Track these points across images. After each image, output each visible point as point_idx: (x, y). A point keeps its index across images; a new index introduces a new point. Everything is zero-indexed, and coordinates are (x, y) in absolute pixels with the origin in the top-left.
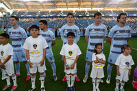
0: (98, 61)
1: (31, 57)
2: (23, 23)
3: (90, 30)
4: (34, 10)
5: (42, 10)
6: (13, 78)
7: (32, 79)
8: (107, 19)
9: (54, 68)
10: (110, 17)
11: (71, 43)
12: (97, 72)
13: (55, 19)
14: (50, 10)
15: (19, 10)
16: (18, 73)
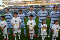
0: (44, 28)
1: (14, 26)
2: (12, 11)
3: (40, 14)
4: (16, 5)
5: (20, 5)
6: (7, 35)
7: (15, 36)
8: (49, 8)
9: (25, 31)
10: (50, 7)
11: (31, 20)
12: (44, 33)
13: (26, 9)
14: (24, 5)
15: (10, 6)
16: (9, 33)
